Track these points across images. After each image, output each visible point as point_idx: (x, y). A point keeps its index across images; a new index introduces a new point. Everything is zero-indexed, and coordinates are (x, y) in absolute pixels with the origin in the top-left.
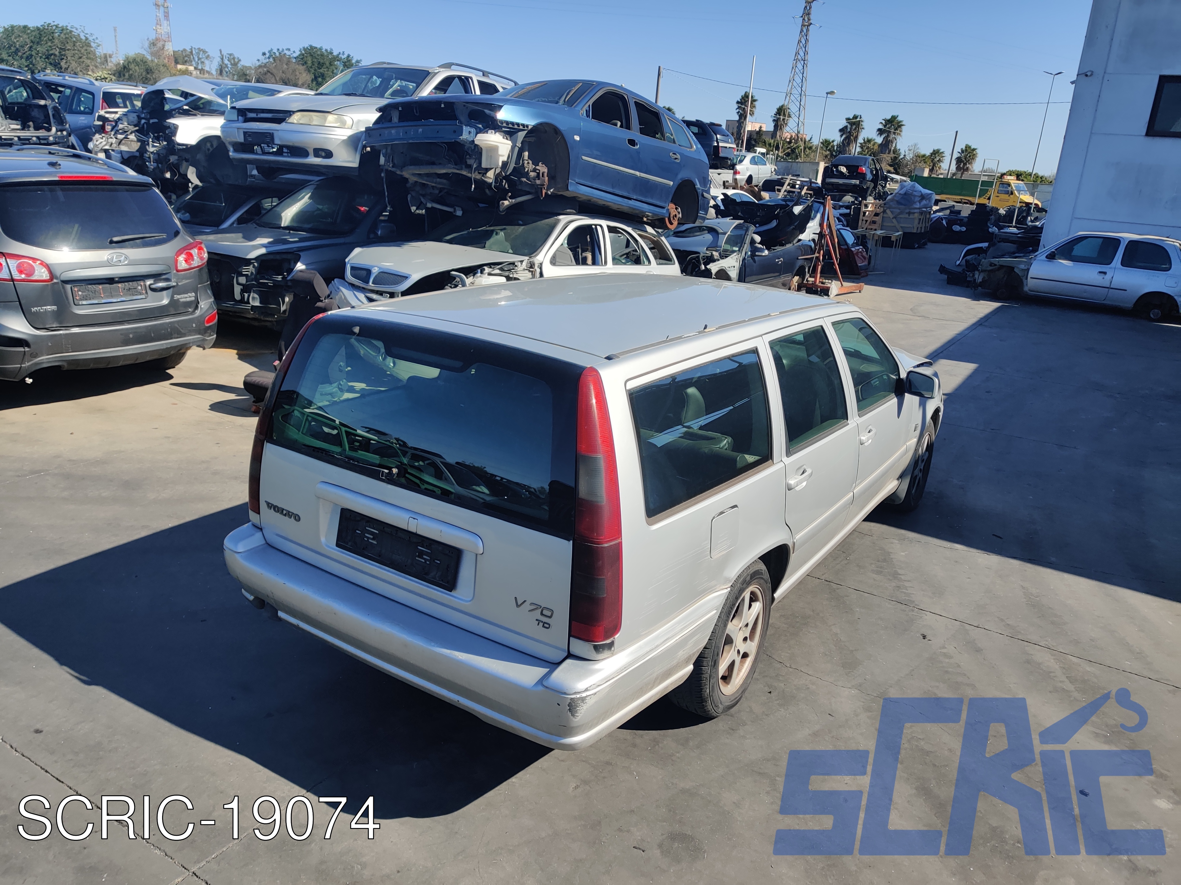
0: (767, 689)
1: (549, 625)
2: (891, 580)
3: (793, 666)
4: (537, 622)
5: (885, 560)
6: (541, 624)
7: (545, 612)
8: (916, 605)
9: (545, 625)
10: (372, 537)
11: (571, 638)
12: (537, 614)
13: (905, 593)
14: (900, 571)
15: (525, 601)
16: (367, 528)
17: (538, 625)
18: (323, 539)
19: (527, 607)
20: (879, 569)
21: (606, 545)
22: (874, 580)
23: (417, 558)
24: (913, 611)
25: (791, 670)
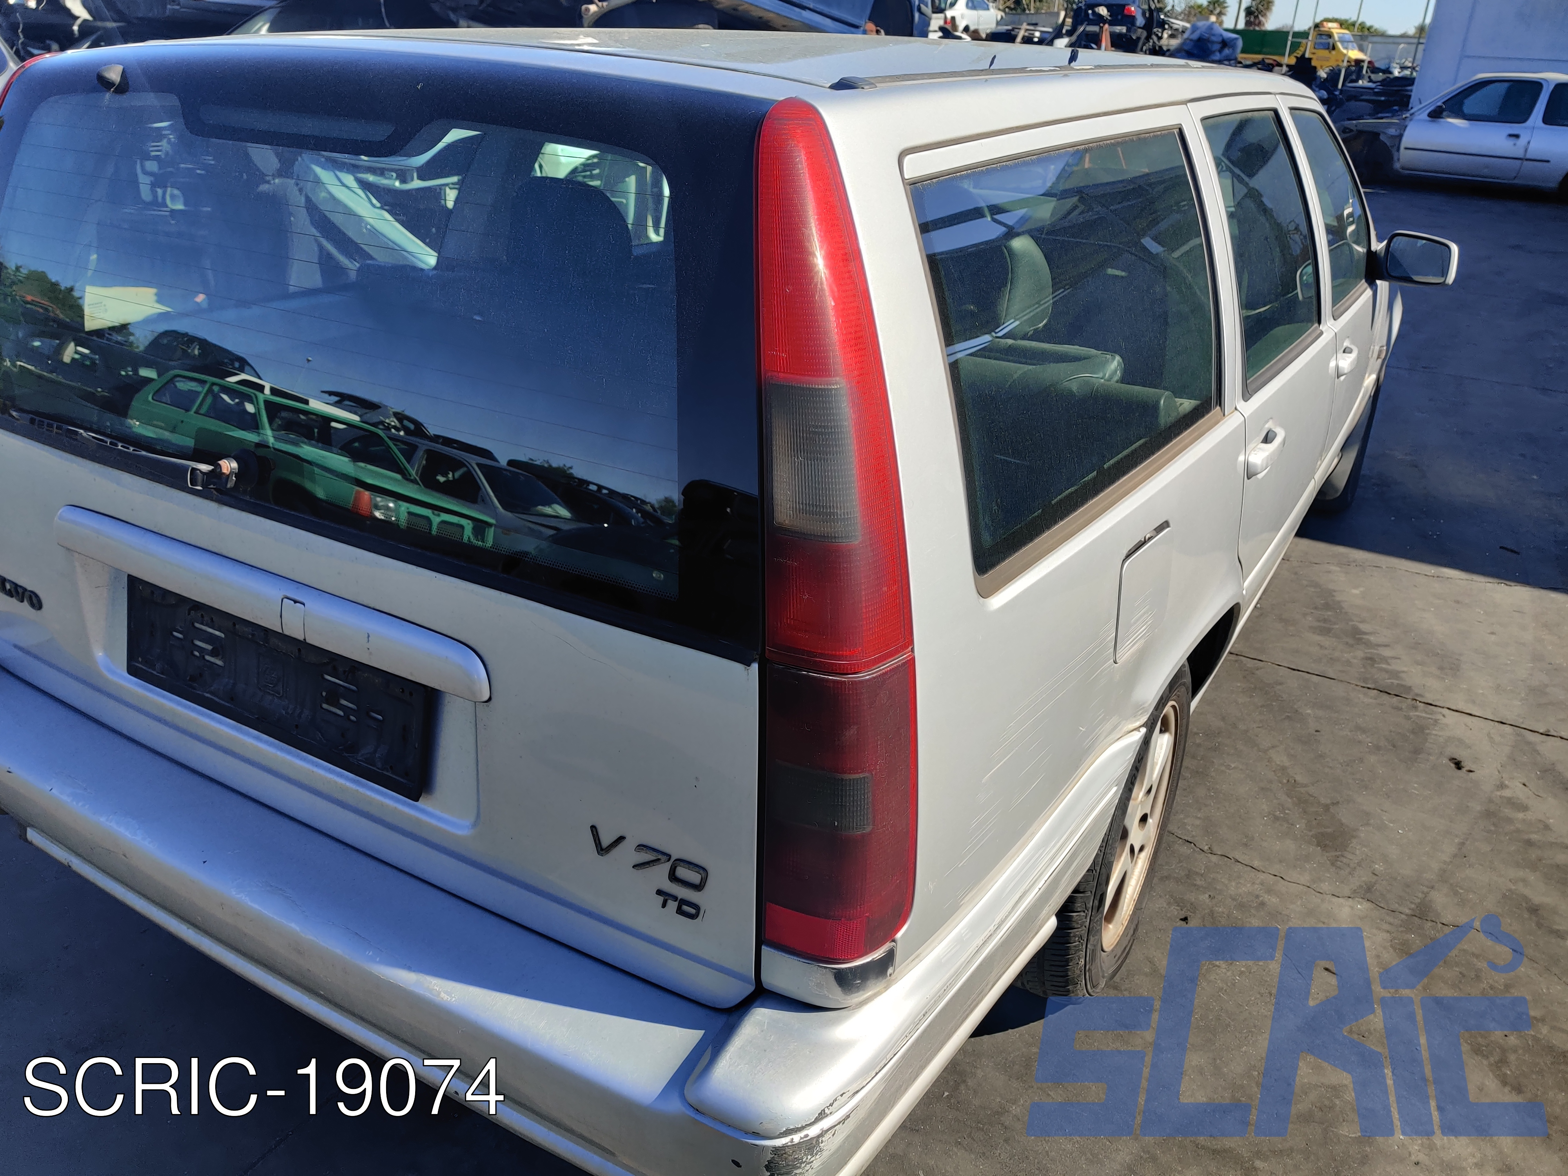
0: (1175, 912)
1: (697, 907)
2: (1352, 646)
3: (1216, 849)
4: (661, 899)
5: (1327, 606)
6: (672, 905)
7: (683, 872)
8: (1417, 695)
9: (685, 908)
10: (209, 647)
11: (765, 949)
12: (659, 876)
13: (1386, 671)
14: (1363, 627)
15: (621, 839)
16: (197, 625)
17: (664, 905)
18: (99, 654)
19: (627, 854)
20: (1321, 624)
21: (865, 676)
22: (1321, 647)
23: (325, 706)
24: (1415, 708)
25: (1214, 858)
